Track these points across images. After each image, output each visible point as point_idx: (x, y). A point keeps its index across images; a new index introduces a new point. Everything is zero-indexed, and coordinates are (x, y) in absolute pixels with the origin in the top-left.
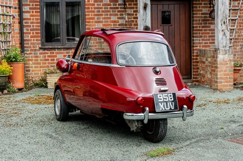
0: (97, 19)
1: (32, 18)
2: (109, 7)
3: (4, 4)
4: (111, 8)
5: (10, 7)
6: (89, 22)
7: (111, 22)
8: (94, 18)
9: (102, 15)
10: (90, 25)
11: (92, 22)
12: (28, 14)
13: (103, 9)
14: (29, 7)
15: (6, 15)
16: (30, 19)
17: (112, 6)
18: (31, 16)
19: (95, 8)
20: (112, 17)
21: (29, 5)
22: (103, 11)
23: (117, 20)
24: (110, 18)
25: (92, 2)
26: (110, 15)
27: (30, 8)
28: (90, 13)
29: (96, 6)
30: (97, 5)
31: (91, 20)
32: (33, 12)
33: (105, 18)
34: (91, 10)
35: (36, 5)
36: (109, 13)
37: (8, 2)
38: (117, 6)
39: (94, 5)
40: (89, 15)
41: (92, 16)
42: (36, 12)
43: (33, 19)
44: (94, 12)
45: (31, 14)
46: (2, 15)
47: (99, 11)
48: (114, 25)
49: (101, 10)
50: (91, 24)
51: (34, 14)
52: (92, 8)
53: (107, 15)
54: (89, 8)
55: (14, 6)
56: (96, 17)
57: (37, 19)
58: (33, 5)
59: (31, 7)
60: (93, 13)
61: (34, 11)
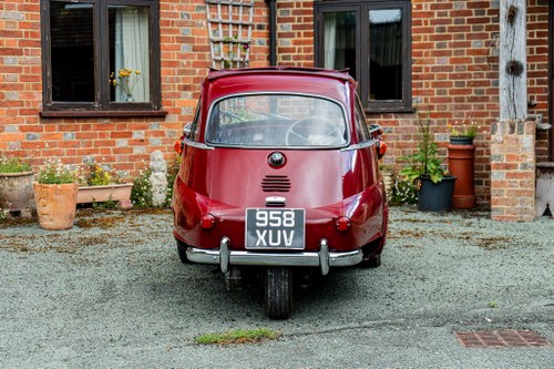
0: (439, 46)
1: (297, 47)
2: (466, 18)
3: (230, 20)
4: (470, 21)
5: (245, 26)
6: (420, 54)
7: (469, 52)
8: (430, 46)
9: (449, 37)
10: (421, 62)
11: (426, 55)
12: (290, 40)
13: (453, 25)
14: (291, 24)
15: (234, 43)
16: (293, 50)
17: (474, 16)
18: (296, 43)
19: (433, 22)
20: (473, 41)
21: (292, 20)
22: (451, 29)
23: (484, 48)
24: (468, 45)
25: (427, 8)
26: (469, 36)
27: (294, 27)
28: (423, 35)
29: (436, 17)
30: (439, 14)
31: (424, 51)
32: (299, 35)
33: (456, 45)
34: (423, 26)
35: (306, 20)
36: (465, 33)
37: (241, 15)
38: (486, 16)
39: (431, 14)
40: (419, 38)
41: (425, 40)
42: (306, 35)
43: (299, 51)
44: (430, 30)
45: (296, 38)
46: (224, 42)
47: (443, 30)
48: (477, 60)
49: (446, 26)
50: (424, 58)
51: (303, 38)
52: (426, 23)
53: (462, 37)
54: (419, 23)
55: (256, 24)
56: (436, 43)
57: (307, 50)
58: (299, 20)
59: (296, 23)
60: (428, 35)
61: (302, 32)
